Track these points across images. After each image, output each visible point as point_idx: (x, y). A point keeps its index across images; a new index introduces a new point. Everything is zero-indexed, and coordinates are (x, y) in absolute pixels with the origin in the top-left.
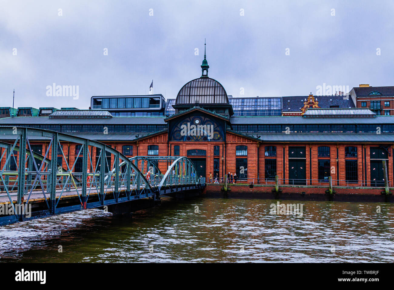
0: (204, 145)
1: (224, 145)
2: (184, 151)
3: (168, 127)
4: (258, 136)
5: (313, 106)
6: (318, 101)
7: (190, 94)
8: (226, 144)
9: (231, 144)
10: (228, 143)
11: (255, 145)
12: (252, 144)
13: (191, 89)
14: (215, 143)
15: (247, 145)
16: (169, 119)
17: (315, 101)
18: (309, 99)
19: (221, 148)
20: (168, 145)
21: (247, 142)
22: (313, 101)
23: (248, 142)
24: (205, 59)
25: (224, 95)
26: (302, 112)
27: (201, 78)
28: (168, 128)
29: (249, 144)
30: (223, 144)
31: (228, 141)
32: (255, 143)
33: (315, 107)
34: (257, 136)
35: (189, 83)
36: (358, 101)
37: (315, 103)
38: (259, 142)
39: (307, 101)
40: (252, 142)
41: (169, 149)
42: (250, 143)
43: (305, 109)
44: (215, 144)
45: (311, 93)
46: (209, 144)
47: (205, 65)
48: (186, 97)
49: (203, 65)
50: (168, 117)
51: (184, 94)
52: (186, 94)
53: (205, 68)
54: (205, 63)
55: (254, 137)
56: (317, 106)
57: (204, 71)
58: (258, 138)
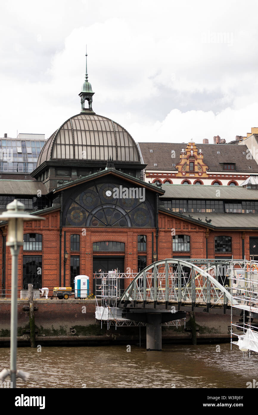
0: (121, 234)
1: (154, 235)
2: (88, 244)
3: (61, 202)
4: (208, 219)
5: (195, 161)
6: (202, 154)
7: (74, 142)
8: (157, 232)
9: (165, 232)
10: (160, 231)
11: (202, 234)
12: (196, 232)
13: (75, 133)
14: (139, 230)
15: (190, 234)
16: (64, 189)
17: (199, 154)
18: (189, 150)
19: (150, 238)
20: (61, 233)
21: (190, 230)
22: (196, 154)
23: (192, 229)
24: (87, 81)
25: (133, 147)
26: (177, 172)
27: (82, 114)
28: (62, 204)
29: (192, 232)
30: (152, 233)
31: (160, 227)
32: (202, 230)
33: (198, 163)
34: (206, 220)
35: (69, 123)
37: (198, 158)
38: (209, 229)
39: (185, 154)
40: (197, 230)
41: (63, 240)
42: (194, 232)
43: (182, 167)
44: (141, 232)
45: (192, 139)
46: (129, 231)
47: (88, 92)
48: (67, 147)
49: (85, 92)
50: (61, 185)
51: (63, 142)
52: (67, 143)
53: (87, 96)
54: (88, 89)
55: (202, 221)
56: (201, 163)
57: (84, 102)
58: (208, 222)
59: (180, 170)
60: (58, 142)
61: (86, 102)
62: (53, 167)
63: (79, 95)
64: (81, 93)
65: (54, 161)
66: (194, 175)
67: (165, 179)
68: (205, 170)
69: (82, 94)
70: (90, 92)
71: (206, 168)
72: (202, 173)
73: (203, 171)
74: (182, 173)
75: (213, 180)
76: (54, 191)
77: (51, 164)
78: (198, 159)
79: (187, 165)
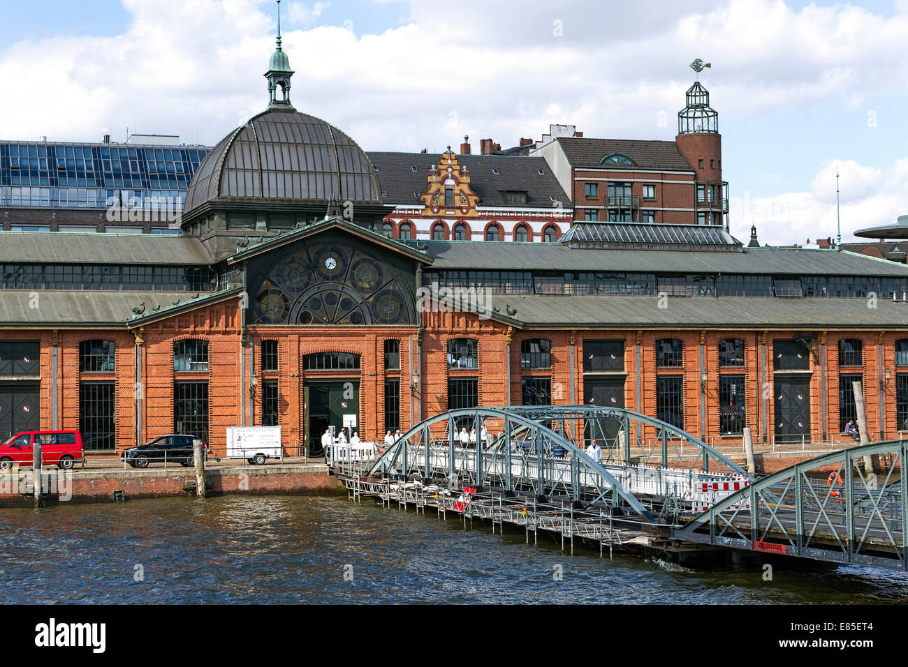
1: (415, 339)
2: (294, 358)
3: (243, 279)
4: (511, 310)
5: (456, 187)
6: (467, 174)
7: (260, 164)
8: (420, 333)
10: (425, 332)
11: (500, 337)
13: (262, 148)
14: (387, 331)
16: (250, 256)
18: (445, 167)
20: (244, 338)
24: (280, 49)
25: (369, 174)
26: (423, 207)
27: (271, 111)
28: (244, 284)
29: (482, 332)
30: (411, 335)
32: (500, 330)
33: (461, 191)
34: (507, 311)
36: (576, 179)
38: (513, 327)
39: (439, 173)
41: (247, 351)
43: (433, 198)
45: (449, 148)
46: (368, 333)
47: (282, 70)
48: (249, 175)
49: (277, 70)
50: (244, 249)
51: (240, 166)
52: (248, 166)
53: (280, 77)
54: (281, 64)
55: (500, 313)
56: (467, 191)
57: (275, 89)
58: (512, 315)
59: (428, 203)
60: (232, 165)
61: (279, 87)
62: (222, 211)
63: (265, 75)
64: (270, 71)
65: (224, 201)
66: (453, 213)
67: (401, 220)
68: (472, 204)
69: (271, 75)
70: (286, 70)
71: (476, 200)
72: (469, 208)
73: (469, 205)
74: (432, 208)
75: (488, 222)
76: (231, 261)
77: (219, 207)
78: (461, 183)
79: (441, 194)
